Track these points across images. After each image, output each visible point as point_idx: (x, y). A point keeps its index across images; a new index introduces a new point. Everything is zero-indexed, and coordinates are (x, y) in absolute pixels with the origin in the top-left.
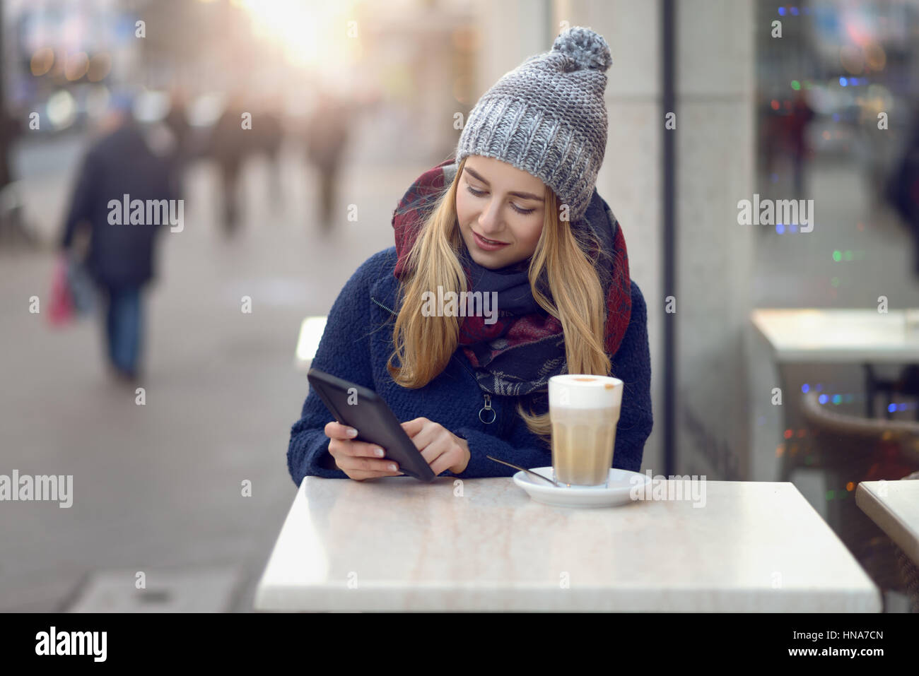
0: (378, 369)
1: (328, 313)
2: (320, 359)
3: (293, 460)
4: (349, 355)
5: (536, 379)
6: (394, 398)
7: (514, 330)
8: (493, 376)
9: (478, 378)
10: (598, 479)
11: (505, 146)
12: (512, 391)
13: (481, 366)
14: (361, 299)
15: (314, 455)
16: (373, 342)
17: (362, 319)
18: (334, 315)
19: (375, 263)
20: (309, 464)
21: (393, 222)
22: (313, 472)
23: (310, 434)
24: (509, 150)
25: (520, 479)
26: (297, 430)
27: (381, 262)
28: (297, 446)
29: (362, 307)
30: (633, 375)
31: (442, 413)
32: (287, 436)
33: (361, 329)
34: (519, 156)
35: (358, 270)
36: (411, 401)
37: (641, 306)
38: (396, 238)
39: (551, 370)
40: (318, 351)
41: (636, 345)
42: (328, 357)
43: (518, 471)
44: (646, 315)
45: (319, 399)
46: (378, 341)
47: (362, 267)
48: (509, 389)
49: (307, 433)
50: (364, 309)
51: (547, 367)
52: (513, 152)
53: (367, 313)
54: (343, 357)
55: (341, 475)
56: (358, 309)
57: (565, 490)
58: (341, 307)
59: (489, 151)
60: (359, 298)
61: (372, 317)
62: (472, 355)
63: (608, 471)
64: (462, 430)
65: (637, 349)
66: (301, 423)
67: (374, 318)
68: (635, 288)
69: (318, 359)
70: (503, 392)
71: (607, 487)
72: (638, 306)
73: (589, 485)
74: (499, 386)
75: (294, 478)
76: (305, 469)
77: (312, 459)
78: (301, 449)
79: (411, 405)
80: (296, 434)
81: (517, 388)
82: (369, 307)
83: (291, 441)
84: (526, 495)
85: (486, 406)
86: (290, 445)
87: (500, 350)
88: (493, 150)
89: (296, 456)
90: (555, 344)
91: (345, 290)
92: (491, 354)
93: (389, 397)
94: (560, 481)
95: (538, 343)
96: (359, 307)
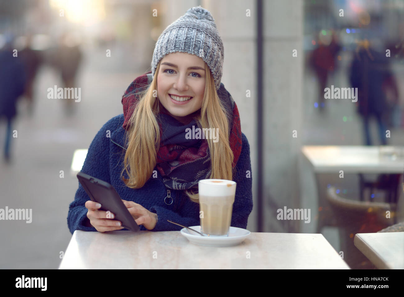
0: (113, 176)
1: (88, 147)
2: (84, 171)
3: (70, 222)
4: (99, 169)
5: (193, 180)
6: (122, 191)
7: (182, 156)
8: (172, 180)
9: (164, 181)
10: (224, 232)
11: (182, 45)
12: (182, 187)
13: (166, 175)
14: (105, 141)
15: (80, 219)
16: (111, 162)
17: (105, 151)
18: (91, 149)
19: (113, 123)
20: (78, 224)
21: (122, 101)
22: (79, 228)
23: (79, 208)
24: (185, 46)
25: (184, 232)
26: (72, 206)
27: (115, 122)
28: (72, 215)
29: (105, 145)
30: (243, 181)
31: (146, 199)
32: (67, 209)
33: (104, 156)
34: (190, 48)
35: (104, 126)
36: (130, 193)
37: (247, 146)
38: (124, 109)
39: (201, 176)
40: (83, 167)
41: (245, 166)
42: (88, 170)
43: (183, 228)
44: (249, 150)
45: (83, 191)
46: (114, 162)
47: (106, 125)
48: (180, 186)
49: (77, 208)
50: (107, 146)
51: (199, 175)
52: (187, 47)
53: (107, 148)
54: (96, 170)
55: (94, 230)
56: (103, 146)
57: (207, 237)
58: (95, 144)
59: (174, 49)
60: (104, 140)
61: (111, 150)
62: (161, 169)
63: (229, 228)
64: (156, 207)
65: (245, 168)
66: (74, 203)
67: (112, 150)
68: (244, 137)
69: (83, 170)
70: (177, 187)
71: (228, 236)
72: (245, 146)
73: (219, 235)
74: (175, 185)
75: (70, 231)
76: (76, 226)
77: (79, 221)
78: (74, 216)
79: (130, 195)
80: (72, 208)
81: (184, 185)
82: (109, 145)
83: (69, 212)
84: (187, 240)
85: (168, 196)
86: (69, 214)
87: (175, 166)
88: (177, 48)
89: (72, 220)
90: (203, 162)
91: (97, 136)
92: (170, 168)
93: (119, 191)
94: (204, 233)
95: (194, 162)
96: (104, 144)
